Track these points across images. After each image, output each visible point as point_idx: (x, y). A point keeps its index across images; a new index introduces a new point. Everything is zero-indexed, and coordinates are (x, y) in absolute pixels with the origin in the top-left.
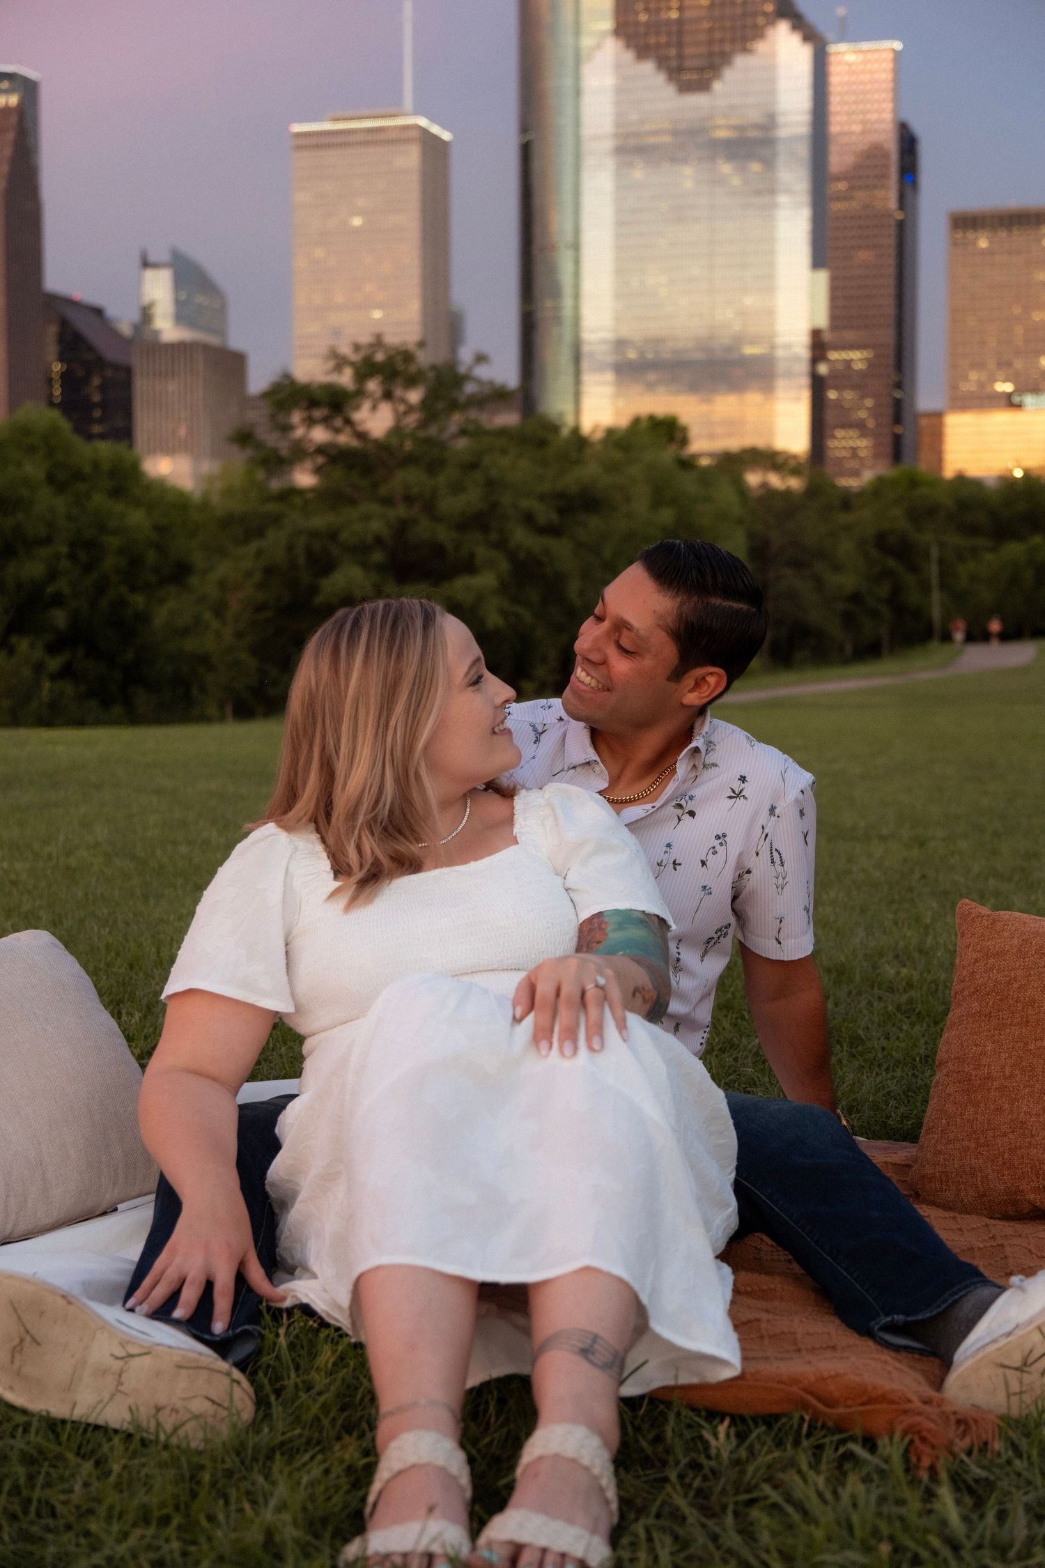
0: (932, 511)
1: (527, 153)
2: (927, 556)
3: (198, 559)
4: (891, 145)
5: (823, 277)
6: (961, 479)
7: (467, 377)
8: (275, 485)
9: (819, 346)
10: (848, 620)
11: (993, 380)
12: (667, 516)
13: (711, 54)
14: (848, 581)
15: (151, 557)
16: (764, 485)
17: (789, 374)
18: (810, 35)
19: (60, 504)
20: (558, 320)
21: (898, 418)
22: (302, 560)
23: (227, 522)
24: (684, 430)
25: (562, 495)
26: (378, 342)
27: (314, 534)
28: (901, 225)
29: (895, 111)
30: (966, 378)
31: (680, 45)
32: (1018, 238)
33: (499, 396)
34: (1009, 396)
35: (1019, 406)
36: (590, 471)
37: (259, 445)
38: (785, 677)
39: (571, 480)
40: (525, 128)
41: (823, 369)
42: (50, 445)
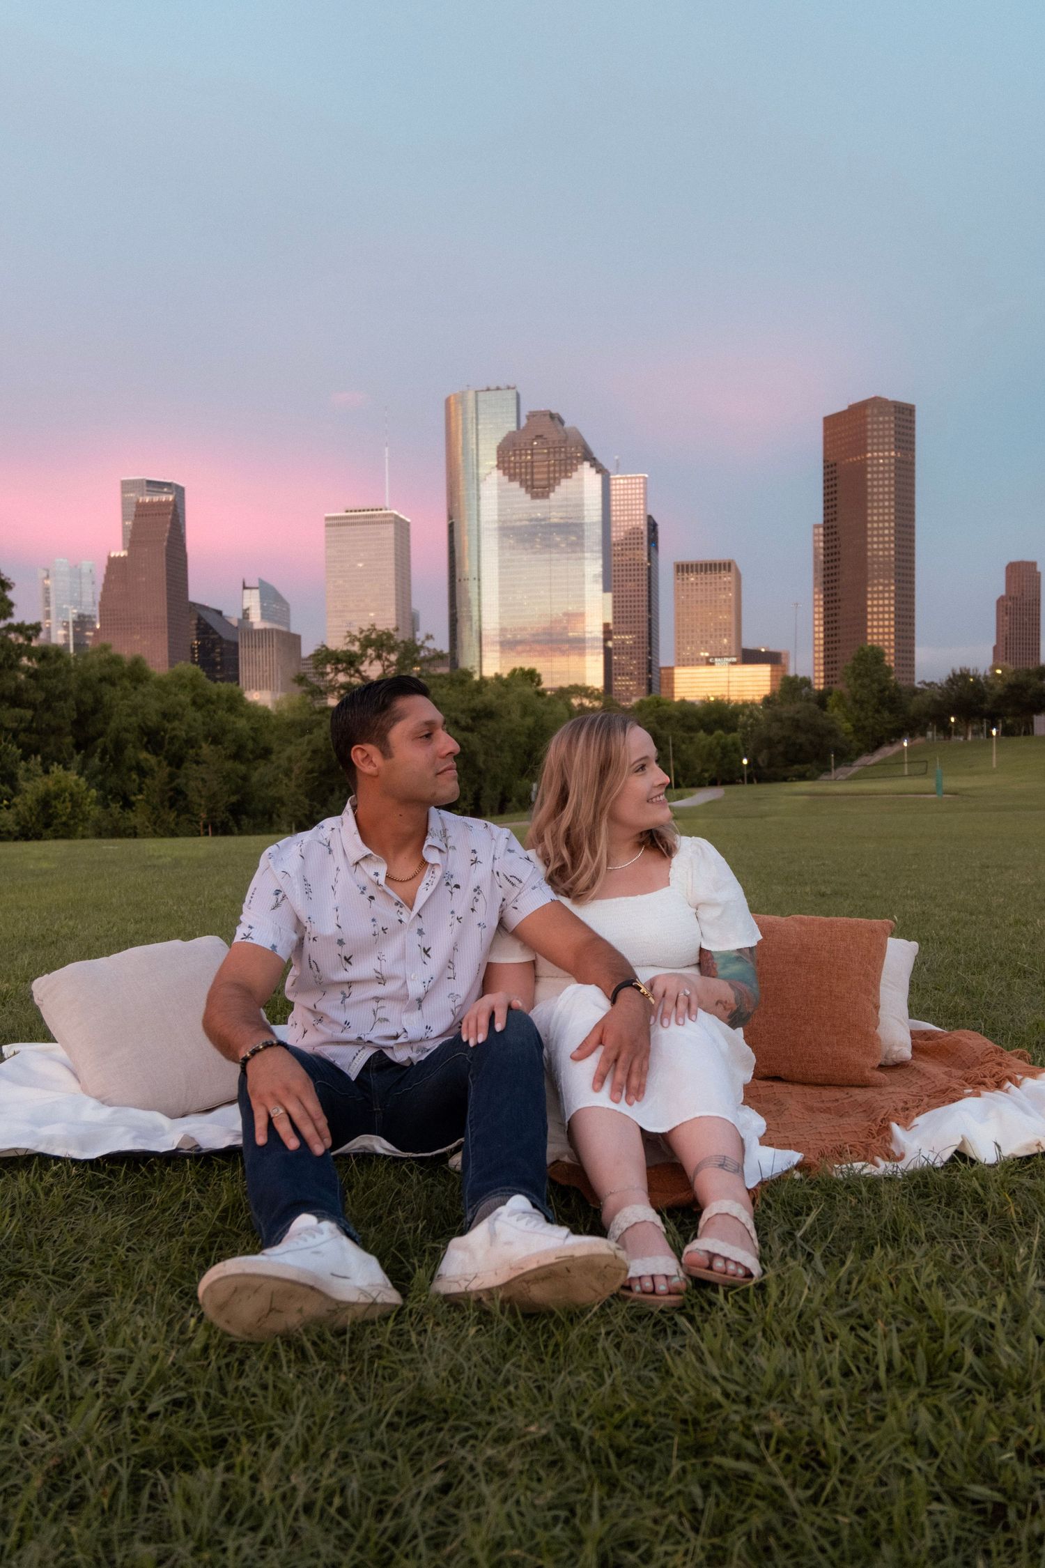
0: (669, 718)
1: (451, 528)
2: (667, 743)
3: (275, 746)
4: (644, 528)
5: (609, 596)
6: (683, 701)
7: (422, 647)
8: (318, 705)
9: (608, 633)
11: (699, 651)
12: (529, 721)
13: (549, 479)
15: (250, 745)
16: (581, 705)
17: (593, 647)
18: (600, 470)
19: (199, 716)
20: (470, 618)
21: (650, 671)
23: (292, 725)
24: (539, 676)
25: (474, 710)
26: (373, 629)
28: (649, 568)
29: (645, 510)
30: (684, 649)
31: (532, 473)
32: (710, 577)
33: (439, 657)
34: (707, 658)
35: (713, 664)
36: (489, 697)
37: (309, 684)
39: (477, 702)
40: (450, 517)
41: (610, 644)
42: (193, 684)
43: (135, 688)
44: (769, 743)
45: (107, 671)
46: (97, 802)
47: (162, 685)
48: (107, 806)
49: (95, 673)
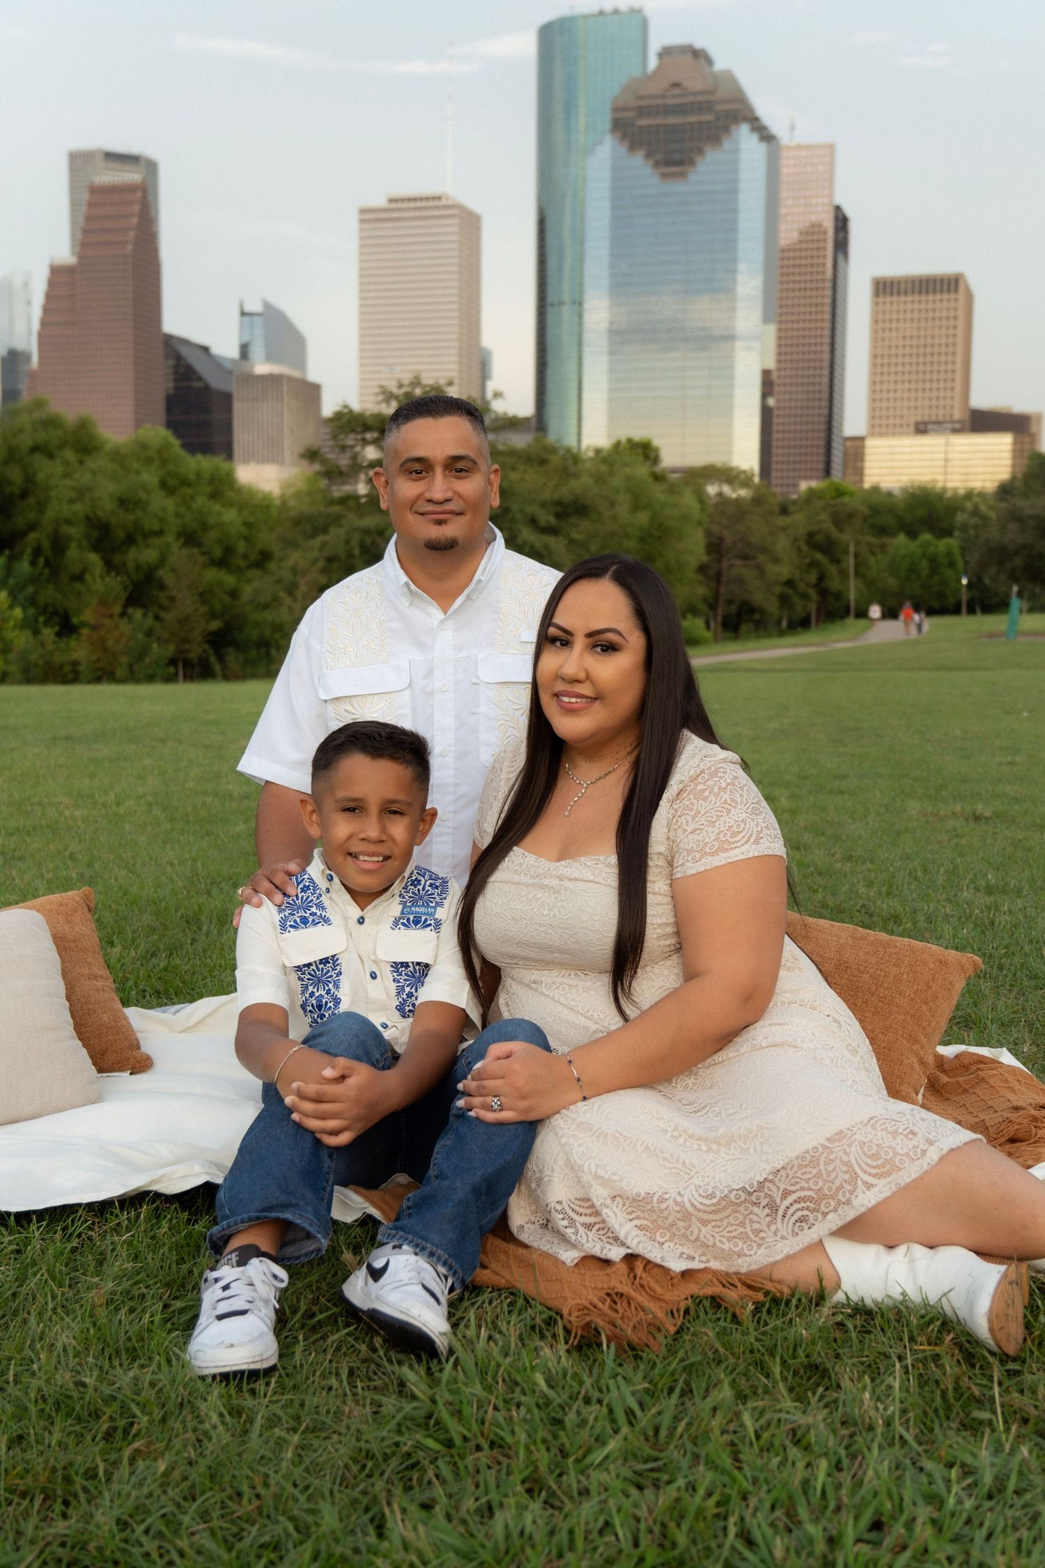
0: (851, 516)
1: (542, 227)
2: (846, 552)
3: (276, 549)
4: (829, 224)
5: (771, 329)
6: (876, 489)
8: (340, 491)
9: (768, 383)
10: (784, 600)
12: (643, 518)
13: (688, 150)
14: (784, 571)
15: (241, 547)
16: (720, 494)
17: (744, 406)
18: (766, 134)
19: (170, 504)
21: (828, 443)
22: (357, 551)
23: (298, 521)
24: (657, 450)
25: (559, 503)
26: (416, 382)
27: (367, 532)
28: (834, 286)
29: (830, 198)
32: (927, 300)
33: (512, 424)
34: (915, 425)
35: (923, 433)
36: (580, 485)
37: (324, 461)
38: (737, 645)
39: (565, 492)
40: (541, 209)
41: (771, 402)
42: (161, 457)
43: (81, 462)
44: (1000, 554)
45: (41, 436)
46: (24, 625)
47: (118, 457)
48: (36, 632)
49: (26, 441)
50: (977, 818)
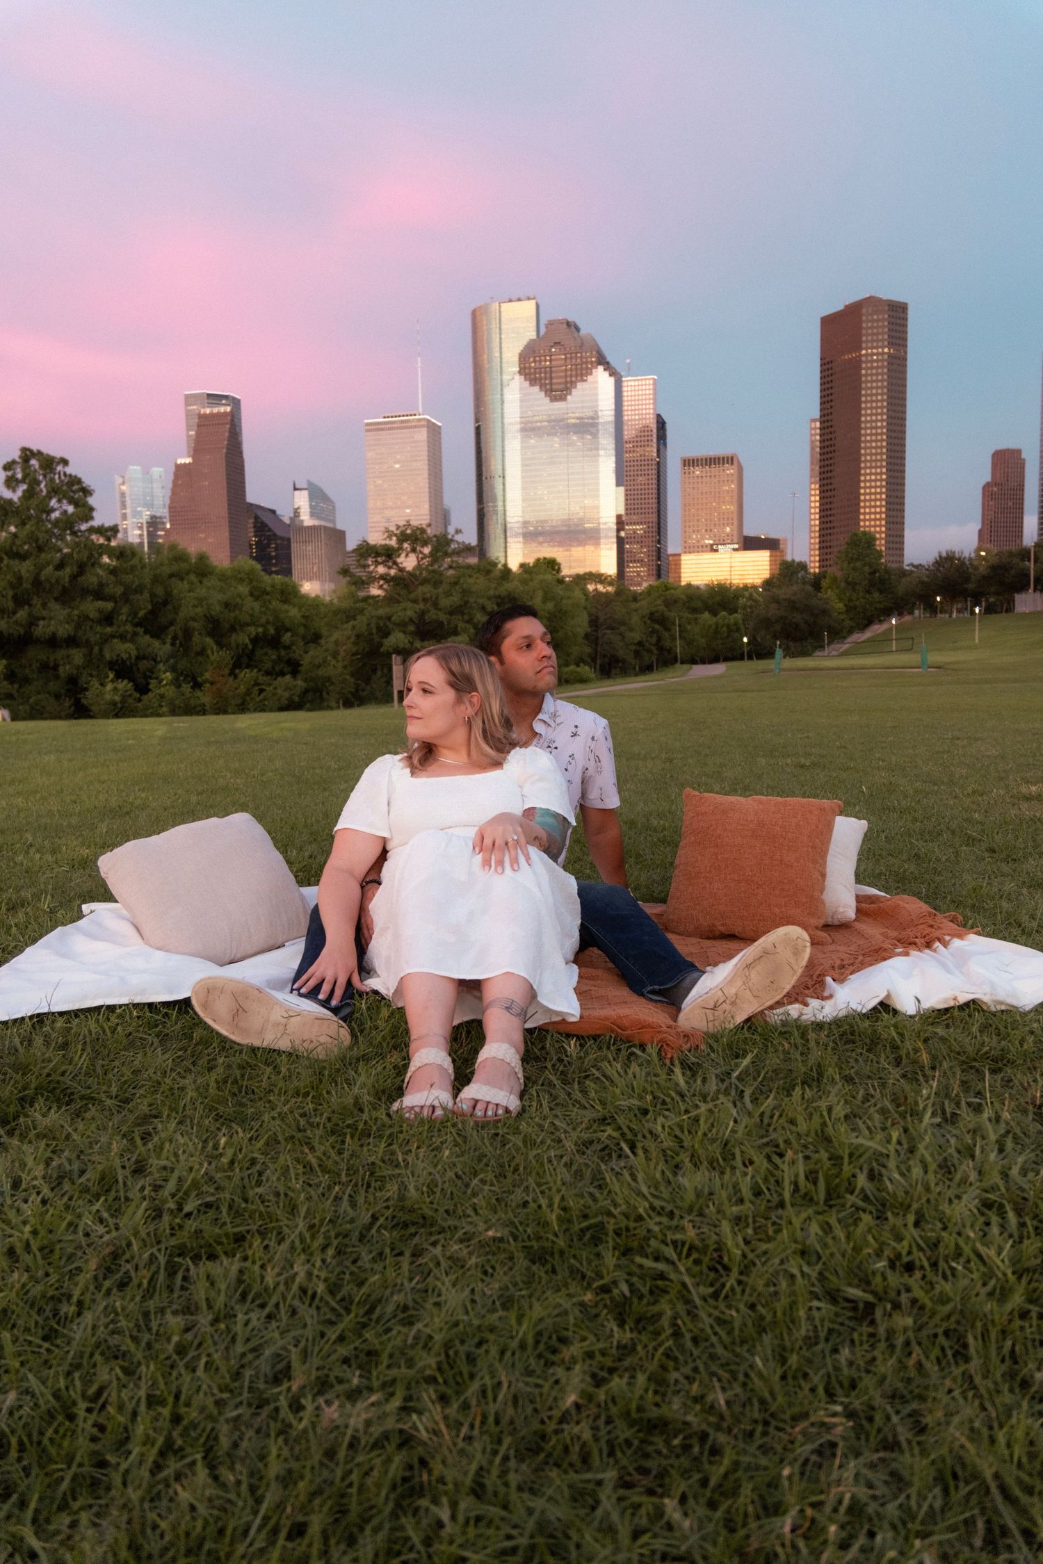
0: (676, 601)
1: (478, 431)
2: (674, 624)
3: (324, 632)
4: (654, 426)
5: (622, 489)
6: (689, 585)
7: (452, 540)
8: (361, 594)
9: (620, 523)
10: (637, 654)
11: (703, 538)
12: (550, 606)
13: (566, 383)
14: (636, 636)
15: (303, 630)
16: (596, 590)
17: (607, 537)
18: (613, 373)
19: (256, 605)
20: (496, 513)
21: (659, 558)
22: (374, 631)
23: (337, 612)
24: (559, 565)
25: (499, 597)
26: (408, 525)
27: (380, 618)
28: (658, 463)
29: (654, 409)
30: (690, 537)
31: (551, 378)
32: (714, 470)
33: (468, 549)
34: (712, 545)
35: (717, 551)
36: (513, 585)
37: (352, 575)
38: (607, 682)
39: (503, 590)
40: (477, 420)
41: (623, 534)
42: (250, 577)
43: (201, 582)
44: (766, 623)
45: (175, 568)
46: (172, 683)
47: (223, 577)
48: (179, 686)
49: (167, 570)
50: (802, 766)
